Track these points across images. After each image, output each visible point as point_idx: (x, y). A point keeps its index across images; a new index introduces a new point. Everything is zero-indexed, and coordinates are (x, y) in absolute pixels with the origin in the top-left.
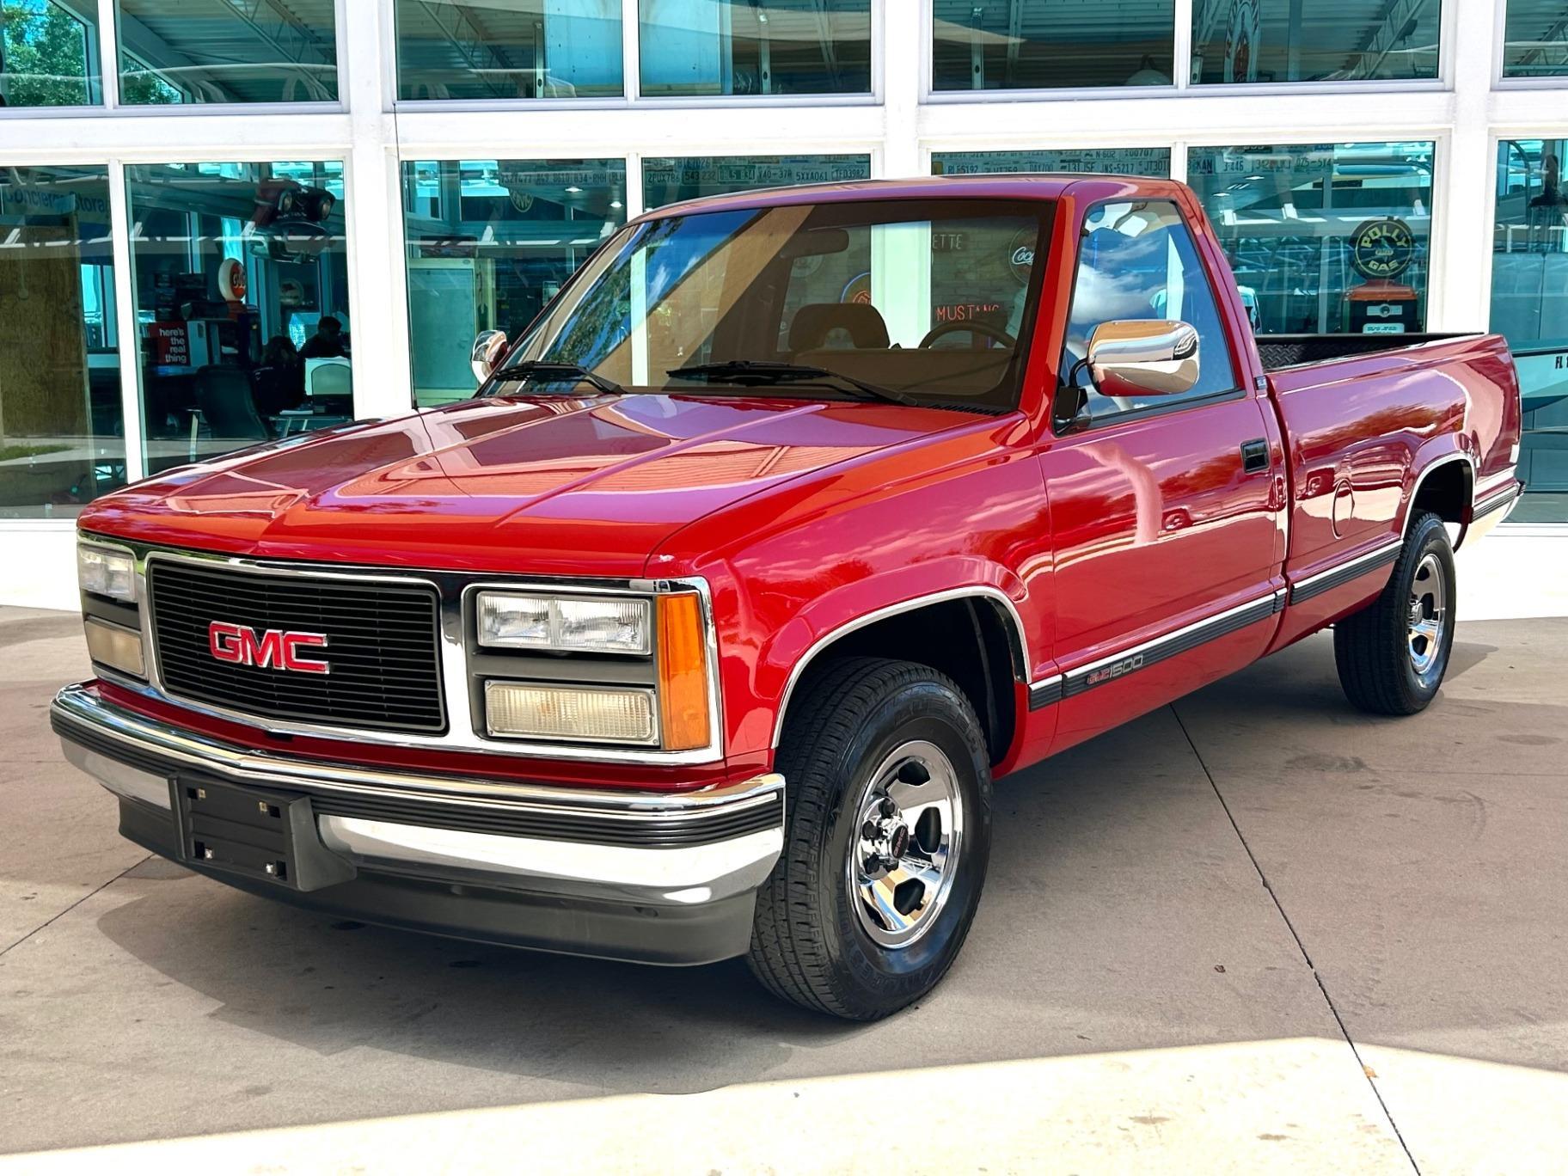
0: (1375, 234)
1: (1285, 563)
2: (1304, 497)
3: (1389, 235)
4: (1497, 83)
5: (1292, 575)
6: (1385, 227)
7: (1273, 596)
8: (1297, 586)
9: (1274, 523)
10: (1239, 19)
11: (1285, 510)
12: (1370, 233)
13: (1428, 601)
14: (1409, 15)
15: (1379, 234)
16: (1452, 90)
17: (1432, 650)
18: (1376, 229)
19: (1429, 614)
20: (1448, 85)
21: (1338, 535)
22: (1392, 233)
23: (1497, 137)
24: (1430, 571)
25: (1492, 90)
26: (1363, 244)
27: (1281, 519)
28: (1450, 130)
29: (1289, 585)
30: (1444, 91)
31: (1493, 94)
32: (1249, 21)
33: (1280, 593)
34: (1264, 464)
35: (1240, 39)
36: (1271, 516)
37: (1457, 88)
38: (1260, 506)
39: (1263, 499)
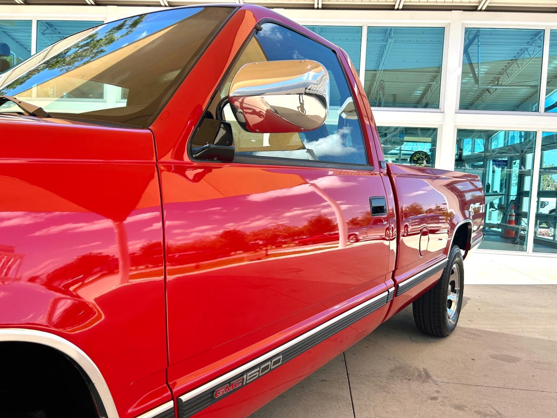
0: (418, 156)
1: (394, 272)
2: (403, 236)
3: (422, 156)
4: (457, 111)
5: (398, 279)
6: (421, 154)
7: (386, 293)
8: (400, 285)
9: (389, 246)
10: (379, 96)
11: (395, 240)
12: (417, 156)
13: (453, 284)
14: (426, 101)
15: (419, 156)
16: (443, 112)
17: (454, 307)
18: (418, 155)
19: (453, 290)
20: (442, 111)
21: (421, 256)
22: (423, 156)
23: (457, 127)
24: (454, 271)
25: (456, 113)
26: (414, 159)
27: (393, 245)
28: (442, 125)
29: (396, 285)
30: (441, 112)
31: (456, 114)
32: (381, 96)
33: (390, 290)
34: (384, 212)
35: (379, 101)
36: (386, 243)
37: (445, 112)
38: (380, 238)
39: (382, 234)
